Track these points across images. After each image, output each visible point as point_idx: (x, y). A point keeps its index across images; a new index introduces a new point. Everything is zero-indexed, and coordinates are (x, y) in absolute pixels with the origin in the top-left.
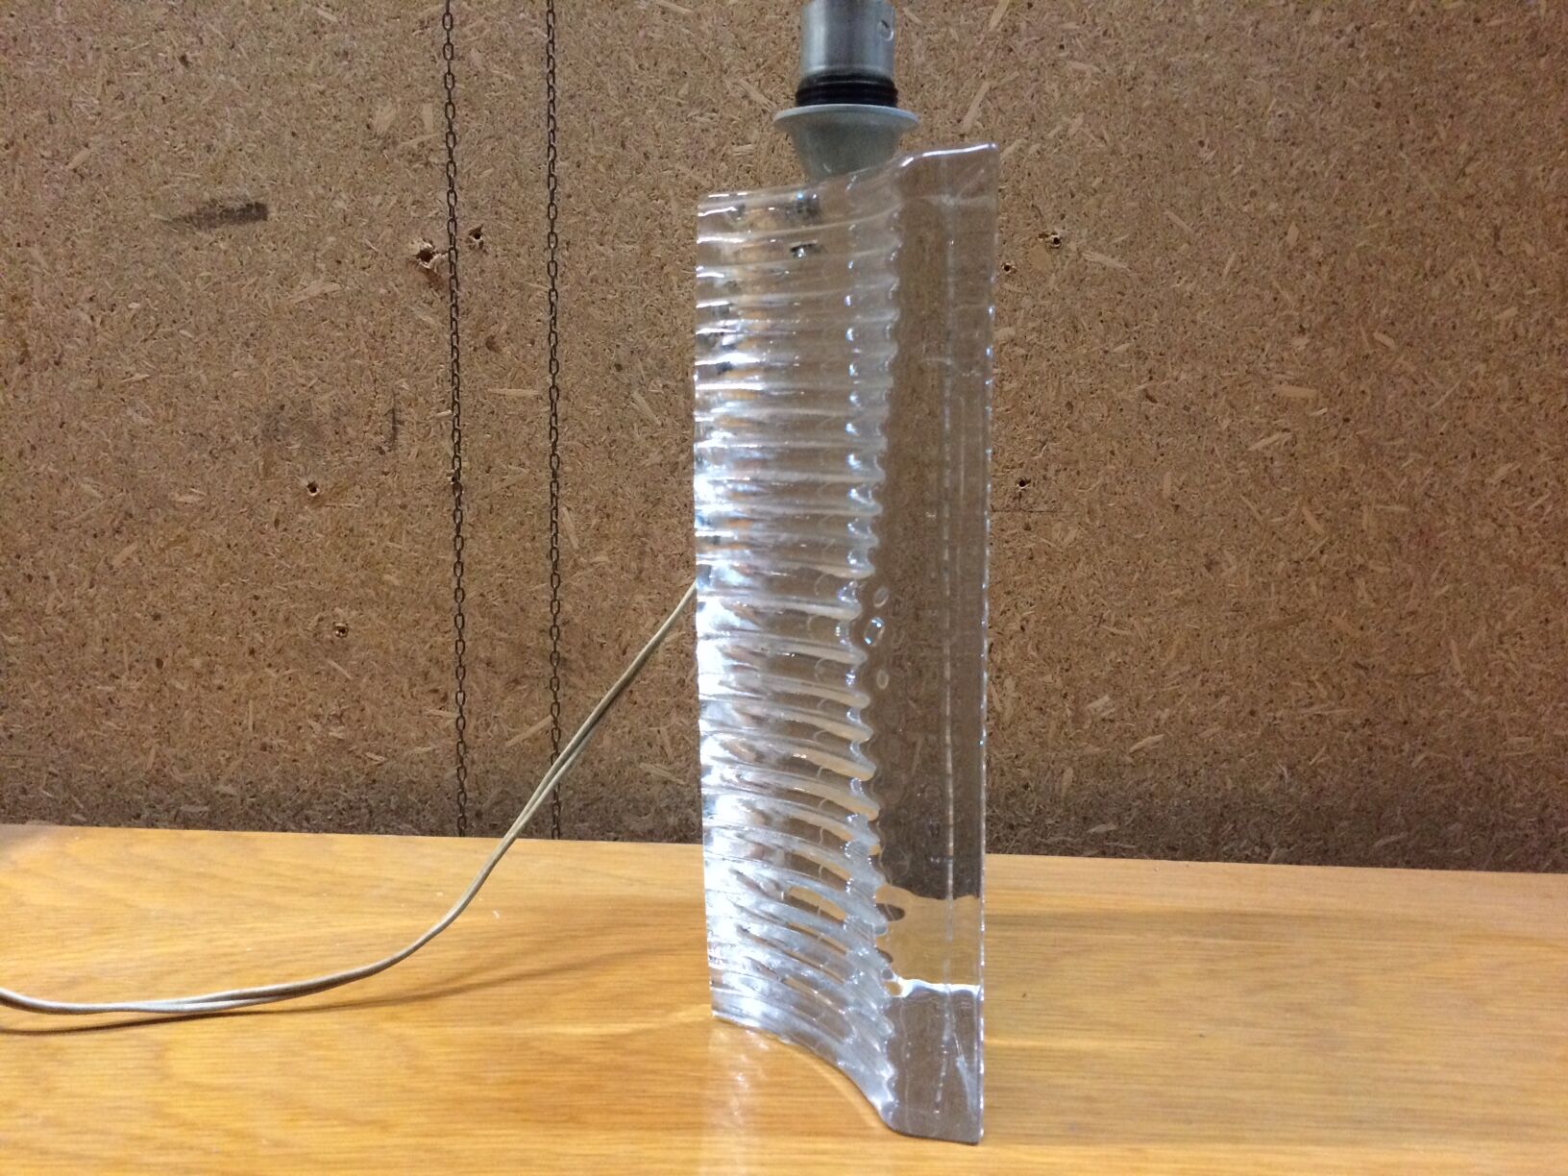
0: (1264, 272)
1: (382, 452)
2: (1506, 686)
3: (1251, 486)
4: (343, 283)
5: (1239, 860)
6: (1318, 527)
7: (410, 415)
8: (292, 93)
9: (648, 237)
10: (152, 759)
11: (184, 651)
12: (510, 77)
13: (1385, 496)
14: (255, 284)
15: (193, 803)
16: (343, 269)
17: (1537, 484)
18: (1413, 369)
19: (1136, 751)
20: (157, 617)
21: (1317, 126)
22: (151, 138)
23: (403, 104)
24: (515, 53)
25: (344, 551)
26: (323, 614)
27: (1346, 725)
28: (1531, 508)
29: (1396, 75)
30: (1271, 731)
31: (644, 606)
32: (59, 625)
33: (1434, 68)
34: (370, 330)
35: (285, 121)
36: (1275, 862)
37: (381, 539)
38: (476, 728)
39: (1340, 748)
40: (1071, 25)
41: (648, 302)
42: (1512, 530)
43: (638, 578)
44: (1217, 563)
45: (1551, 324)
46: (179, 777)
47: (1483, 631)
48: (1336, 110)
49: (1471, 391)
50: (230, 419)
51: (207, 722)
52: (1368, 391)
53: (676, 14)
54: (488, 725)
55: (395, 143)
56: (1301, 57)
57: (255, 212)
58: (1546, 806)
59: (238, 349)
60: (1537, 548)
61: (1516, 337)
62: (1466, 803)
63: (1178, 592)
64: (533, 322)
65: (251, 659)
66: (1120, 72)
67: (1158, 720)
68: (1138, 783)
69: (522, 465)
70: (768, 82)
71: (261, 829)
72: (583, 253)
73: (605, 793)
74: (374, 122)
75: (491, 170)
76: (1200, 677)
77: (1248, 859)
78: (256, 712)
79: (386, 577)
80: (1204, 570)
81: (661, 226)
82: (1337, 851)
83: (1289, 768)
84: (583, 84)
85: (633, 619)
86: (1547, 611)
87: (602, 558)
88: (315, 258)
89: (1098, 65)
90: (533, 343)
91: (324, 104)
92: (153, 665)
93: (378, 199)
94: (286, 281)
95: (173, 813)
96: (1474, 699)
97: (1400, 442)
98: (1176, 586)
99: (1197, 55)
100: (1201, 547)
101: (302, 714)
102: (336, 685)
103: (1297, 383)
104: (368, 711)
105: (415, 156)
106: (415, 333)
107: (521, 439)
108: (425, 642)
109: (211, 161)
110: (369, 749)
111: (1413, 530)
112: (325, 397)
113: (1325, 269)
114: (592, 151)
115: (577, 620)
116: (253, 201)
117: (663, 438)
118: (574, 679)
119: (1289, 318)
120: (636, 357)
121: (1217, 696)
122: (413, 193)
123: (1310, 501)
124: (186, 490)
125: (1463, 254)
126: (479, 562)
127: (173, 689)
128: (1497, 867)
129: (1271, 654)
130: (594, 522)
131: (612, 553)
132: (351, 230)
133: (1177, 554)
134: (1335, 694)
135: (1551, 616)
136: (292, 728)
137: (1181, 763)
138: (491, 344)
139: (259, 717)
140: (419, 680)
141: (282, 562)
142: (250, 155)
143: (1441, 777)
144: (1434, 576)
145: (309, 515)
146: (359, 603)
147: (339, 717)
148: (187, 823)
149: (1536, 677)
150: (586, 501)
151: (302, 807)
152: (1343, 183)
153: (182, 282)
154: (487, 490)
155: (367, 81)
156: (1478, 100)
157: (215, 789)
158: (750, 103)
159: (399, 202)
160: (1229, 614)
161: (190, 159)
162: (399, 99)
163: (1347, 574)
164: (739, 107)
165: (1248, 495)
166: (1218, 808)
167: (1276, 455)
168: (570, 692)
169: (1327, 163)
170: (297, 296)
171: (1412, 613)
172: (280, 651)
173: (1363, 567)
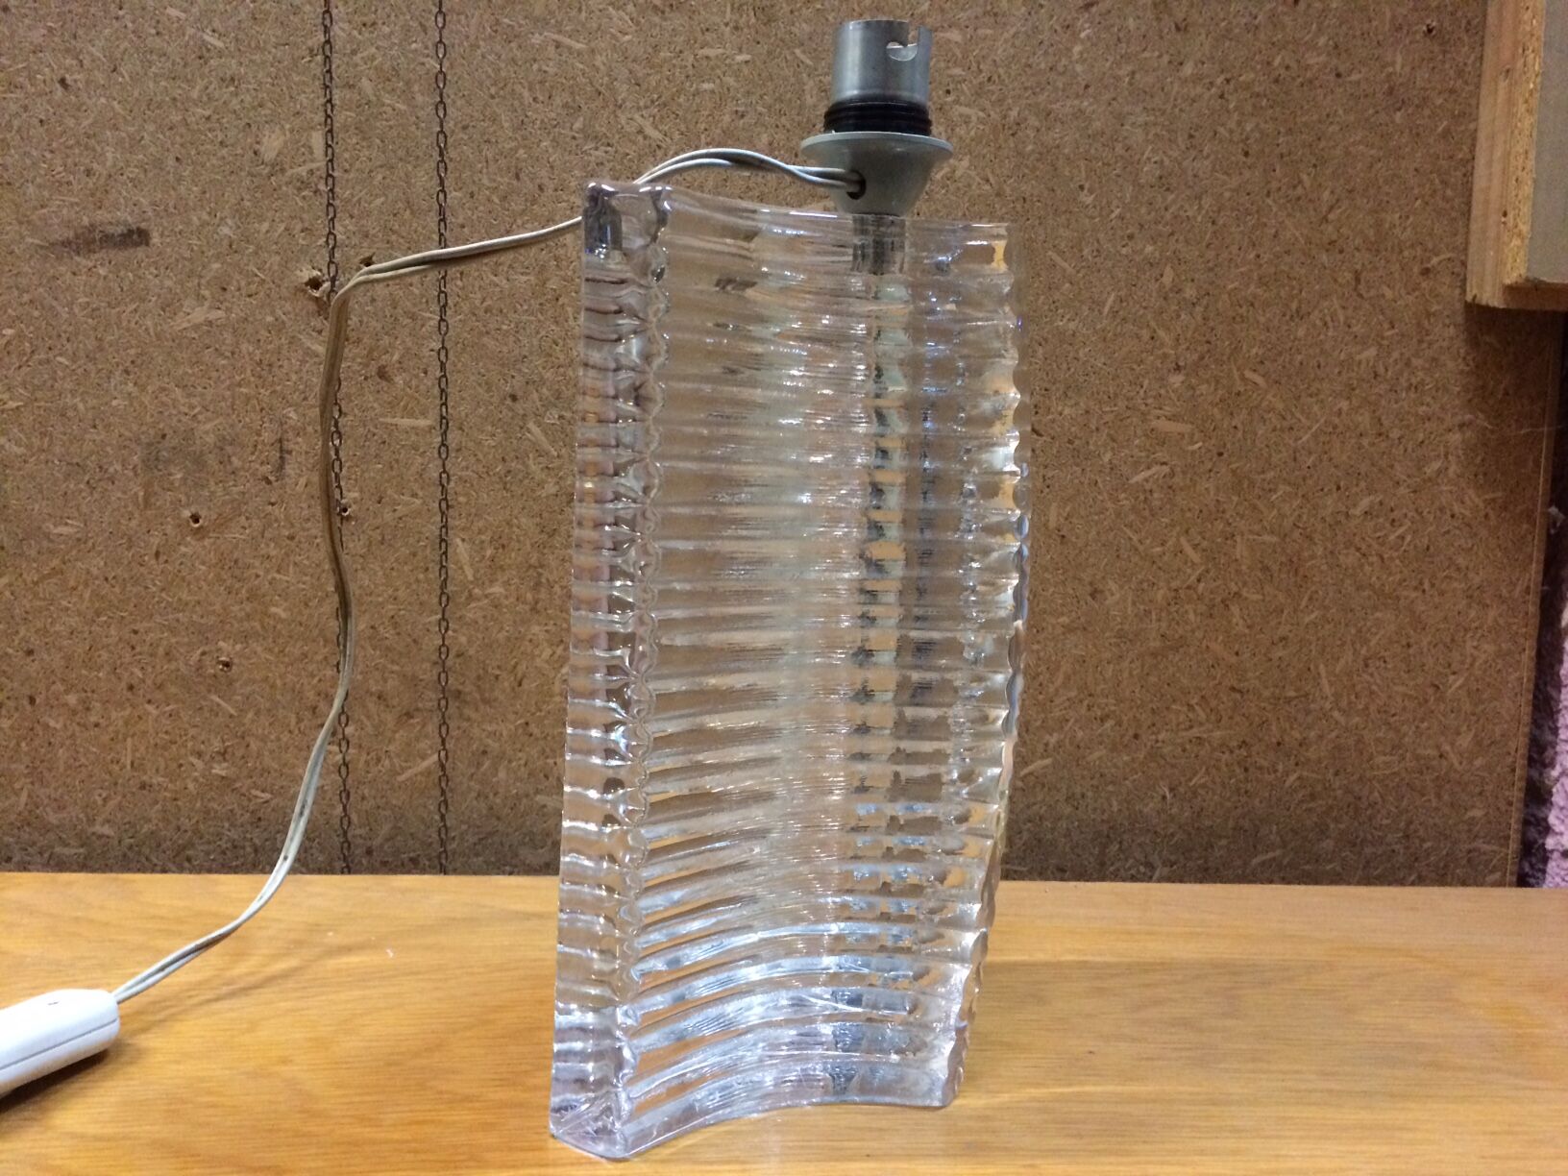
0: (1141, 312)
1: (269, 482)
2: (1373, 708)
3: (1132, 517)
4: (228, 310)
5: (1124, 880)
6: (1194, 556)
7: (298, 445)
8: (176, 117)
9: (543, 268)
10: (24, 798)
11: (59, 687)
12: (402, 107)
13: (1257, 528)
14: (136, 310)
15: (67, 845)
16: (228, 296)
17: (1396, 514)
18: (1280, 406)
19: (1025, 776)
20: (30, 652)
21: (1190, 173)
22: (28, 162)
23: (292, 131)
24: (408, 83)
25: (229, 582)
26: (207, 649)
27: (1223, 746)
28: (1392, 537)
29: (1262, 125)
30: (1154, 755)
31: (541, 637)
33: (1298, 120)
34: (257, 358)
35: (168, 145)
36: (1159, 881)
37: (267, 571)
38: (367, 763)
39: (1218, 769)
40: (957, 71)
41: (543, 333)
42: (1374, 559)
43: (534, 610)
44: (1102, 592)
45: (1408, 364)
46: (53, 818)
47: (1349, 655)
48: (1208, 157)
49: (1335, 427)
50: (109, 449)
51: (83, 760)
52: (1239, 426)
53: (569, 48)
54: (379, 760)
55: (283, 170)
56: (1175, 106)
57: (137, 237)
58: (1411, 822)
59: (118, 376)
60: (1398, 577)
61: (1376, 375)
62: (1336, 820)
63: (1064, 620)
64: (426, 352)
65: (129, 695)
66: (1005, 117)
67: (1047, 745)
68: (1028, 807)
69: (414, 495)
70: (662, 117)
71: (139, 871)
72: (477, 284)
73: (501, 827)
74: (263, 149)
75: (382, 199)
76: (1086, 703)
77: (1133, 879)
78: (135, 750)
79: (273, 610)
80: (1089, 598)
81: (556, 258)
82: (1217, 869)
83: (1171, 790)
84: (476, 114)
85: (529, 650)
86: (1408, 636)
87: (497, 589)
88: (199, 285)
89: (983, 110)
90: (426, 373)
91: (210, 130)
92: (26, 702)
93: (266, 226)
94: (169, 306)
95: (46, 855)
96: (1342, 720)
97: (1270, 475)
98: (1063, 614)
99: (1076, 102)
100: (1086, 577)
101: (183, 751)
102: (220, 719)
103: (1174, 418)
104: (254, 746)
105: (303, 184)
106: (303, 362)
107: (413, 469)
108: (313, 676)
109: (91, 185)
110: (255, 786)
111: (1284, 559)
112: (208, 426)
113: (1199, 309)
114: (485, 181)
115: (472, 652)
116: (134, 227)
117: (560, 468)
118: (468, 712)
119: (1165, 356)
120: (531, 387)
121: (1102, 720)
122: (302, 220)
123: (1187, 532)
124: (61, 521)
125: (1325, 296)
126: (371, 594)
127: (47, 726)
128: (1367, 881)
129: (1153, 679)
130: (489, 552)
131: (507, 583)
132: (237, 257)
133: (1063, 583)
134: (1213, 718)
135: (1412, 641)
136: (175, 765)
137: (1069, 787)
138: (382, 374)
139: (138, 755)
140: (308, 714)
141: (164, 595)
142: (132, 180)
143: (1313, 797)
144: (1304, 603)
145: (190, 547)
146: (245, 637)
147: (223, 754)
148: (60, 865)
149: (1399, 700)
150: (480, 532)
151: (184, 848)
152: (1215, 228)
153: (59, 308)
154: (379, 521)
155: (254, 108)
156: (1338, 152)
157: (91, 830)
158: (645, 138)
159: (286, 229)
160: (1113, 640)
161: (69, 183)
162: (288, 126)
163: (1223, 601)
164: (634, 143)
165: (1129, 526)
166: (1105, 828)
167: (1154, 487)
168: (465, 724)
169: (1200, 208)
170: (180, 323)
171: (1283, 639)
172: (160, 687)
173: (1237, 594)
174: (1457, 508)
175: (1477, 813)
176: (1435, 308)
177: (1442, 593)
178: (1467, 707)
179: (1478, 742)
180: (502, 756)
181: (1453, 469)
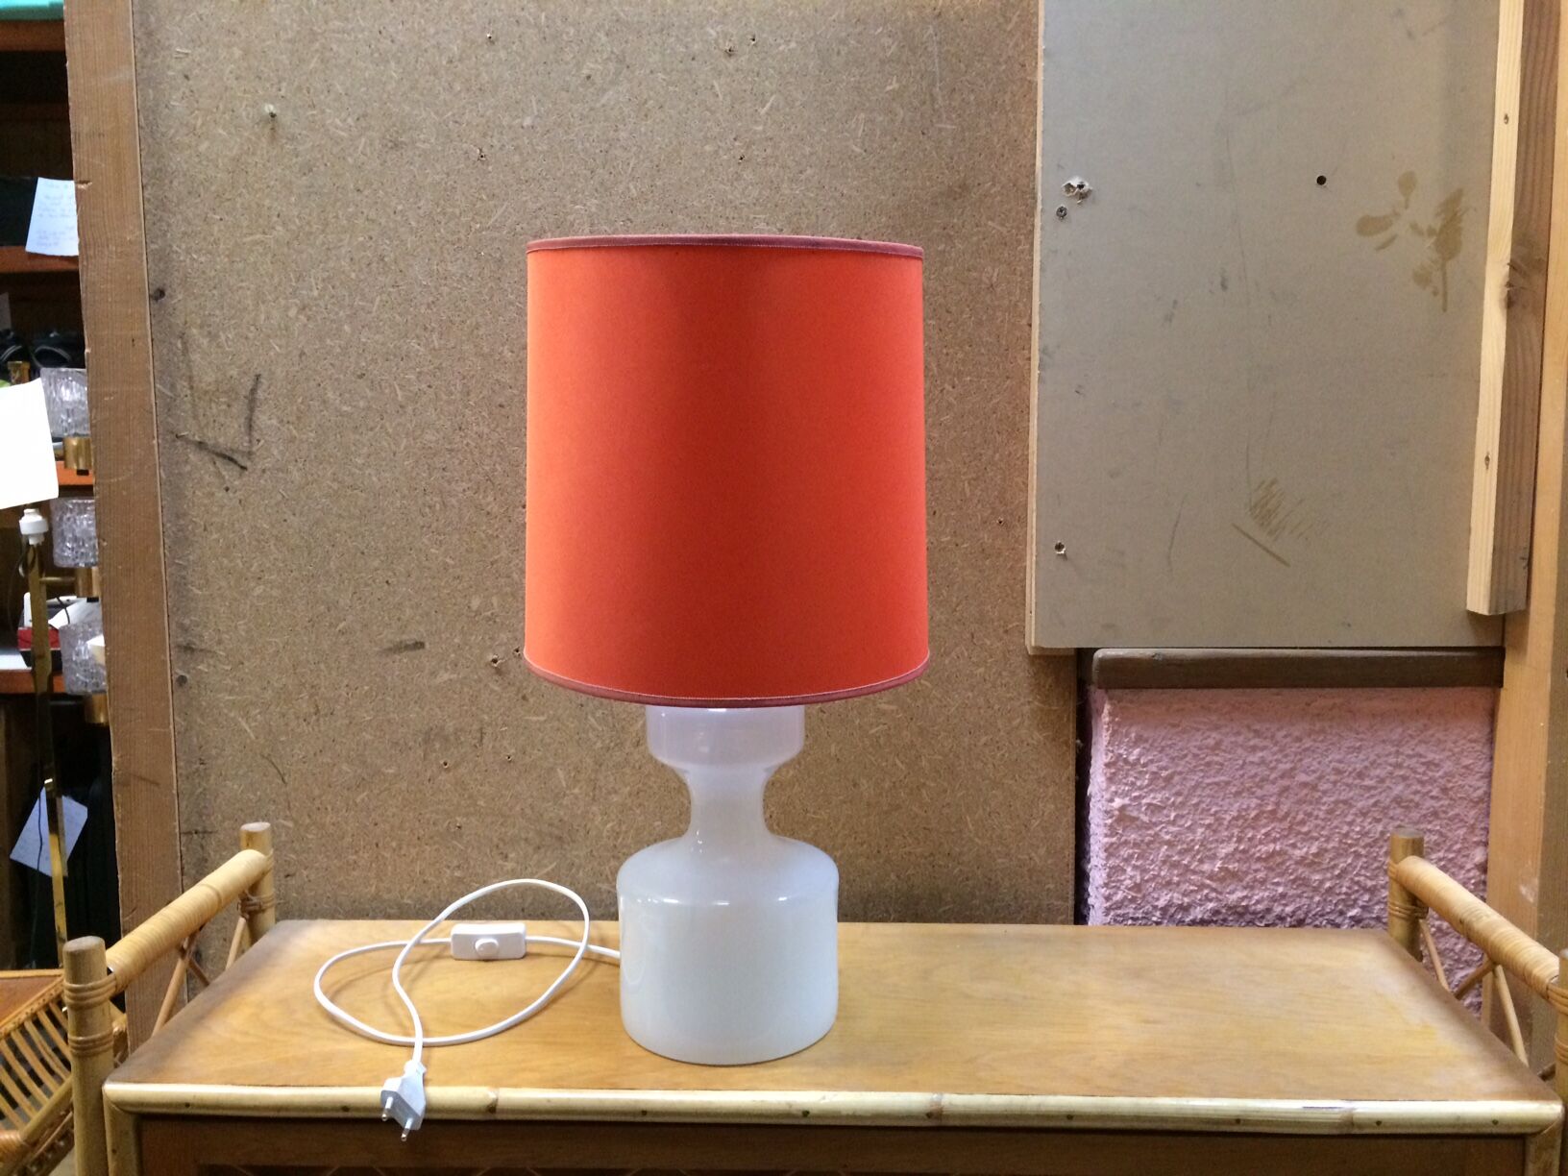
1: (477, 747)
2: (994, 836)
3: (871, 749)
4: (458, 674)
6: (902, 767)
7: (489, 730)
8: (436, 594)
10: (374, 889)
11: (388, 839)
13: (932, 752)
14: (419, 676)
15: (392, 908)
16: (458, 668)
17: (1000, 744)
20: (376, 824)
22: (373, 615)
23: (484, 597)
25: (460, 791)
26: (451, 821)
27: (922, 856)
28: (998, 755)
30: (888, 860)
32: (332, 828)
34: (470, 694)
35: (432, 606)
37: (477, 787)
39: (920, 867)
42: (991, 766)
43: (593, 799)
44: (858, 784)
45: (1000, 674)
46: (386, 896)
47: (981, 811)
50: (409, 736)
51: (399, 871)
55: (480, 613)
57: (419, 645)
58: (1017, 891)
59: (412, 704)
60: (1003, 774)
61: (985, 680)
62: (980, 890)
63: (841, 798)
65: (418, 841)
74: (471, 606)
78: (421, 866)
79: (480, 803)
80: (852, 787)
83: (897, 877)
87: (576, 791)
88: (446, 664)
90: (543, 697)
91: (449, 599)
92: (374, 846)
94: (433, 674)
96: (980, 842)
97: (937, 728)
98: (840, 795)
100: (850, 777)
101: (441, 866)
102: (457, 852)
103: (888, 703)
104: (472, 864)
105: (489, 620)
107: (539, 740)
108: (497, 832)
109: (400, 625)
110: (473, 881)
112: (451, 724)
116: (418, 640)
122: (489, 633)
123: (898, 755)
124: (390, 767)
126: (522, 796)
127: (383, 856)
129: (885, 824)
130: (573, 775)
131: (581, 788)
132: (462, 651)
133: (839, 781)
134: (916, 842)
136: (437, 873)
138: (524, 698)
139: (422, 868)
140: (495, 849)
141: (432, 797)
142: (417, 621)
144: (957, 787)
145: (443, 777)
146: (467, 815)
147: (459, 867)
148: (389, 917)
149: (1007, 832)
150: (568, 766)
153: (387, 677)
154: (524, 763)
155: (468, 588)
157: (402, 901)
159: (482, 638)
160: (865, 807)
161: (391, 624)
162: (482, 594)
163: (917, 787)
165: (870, 753)
166: (866, 896)
167: (881, 735)
168: (564, 852)
170: (439, 680)
171: (948, 804)
172: (431, 838)
173: (924, 784)
174: (1030, 741)
175: (1051, 886)
176: (1011, 648)
177: (1025, 781)
178: (1042, 835)
179: (1048, 852)
180: (580, 866)
181: (1027, 723)
